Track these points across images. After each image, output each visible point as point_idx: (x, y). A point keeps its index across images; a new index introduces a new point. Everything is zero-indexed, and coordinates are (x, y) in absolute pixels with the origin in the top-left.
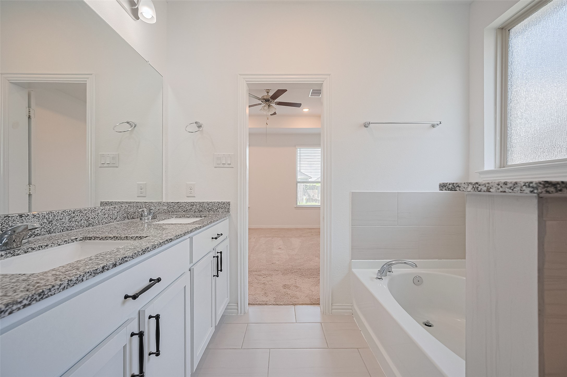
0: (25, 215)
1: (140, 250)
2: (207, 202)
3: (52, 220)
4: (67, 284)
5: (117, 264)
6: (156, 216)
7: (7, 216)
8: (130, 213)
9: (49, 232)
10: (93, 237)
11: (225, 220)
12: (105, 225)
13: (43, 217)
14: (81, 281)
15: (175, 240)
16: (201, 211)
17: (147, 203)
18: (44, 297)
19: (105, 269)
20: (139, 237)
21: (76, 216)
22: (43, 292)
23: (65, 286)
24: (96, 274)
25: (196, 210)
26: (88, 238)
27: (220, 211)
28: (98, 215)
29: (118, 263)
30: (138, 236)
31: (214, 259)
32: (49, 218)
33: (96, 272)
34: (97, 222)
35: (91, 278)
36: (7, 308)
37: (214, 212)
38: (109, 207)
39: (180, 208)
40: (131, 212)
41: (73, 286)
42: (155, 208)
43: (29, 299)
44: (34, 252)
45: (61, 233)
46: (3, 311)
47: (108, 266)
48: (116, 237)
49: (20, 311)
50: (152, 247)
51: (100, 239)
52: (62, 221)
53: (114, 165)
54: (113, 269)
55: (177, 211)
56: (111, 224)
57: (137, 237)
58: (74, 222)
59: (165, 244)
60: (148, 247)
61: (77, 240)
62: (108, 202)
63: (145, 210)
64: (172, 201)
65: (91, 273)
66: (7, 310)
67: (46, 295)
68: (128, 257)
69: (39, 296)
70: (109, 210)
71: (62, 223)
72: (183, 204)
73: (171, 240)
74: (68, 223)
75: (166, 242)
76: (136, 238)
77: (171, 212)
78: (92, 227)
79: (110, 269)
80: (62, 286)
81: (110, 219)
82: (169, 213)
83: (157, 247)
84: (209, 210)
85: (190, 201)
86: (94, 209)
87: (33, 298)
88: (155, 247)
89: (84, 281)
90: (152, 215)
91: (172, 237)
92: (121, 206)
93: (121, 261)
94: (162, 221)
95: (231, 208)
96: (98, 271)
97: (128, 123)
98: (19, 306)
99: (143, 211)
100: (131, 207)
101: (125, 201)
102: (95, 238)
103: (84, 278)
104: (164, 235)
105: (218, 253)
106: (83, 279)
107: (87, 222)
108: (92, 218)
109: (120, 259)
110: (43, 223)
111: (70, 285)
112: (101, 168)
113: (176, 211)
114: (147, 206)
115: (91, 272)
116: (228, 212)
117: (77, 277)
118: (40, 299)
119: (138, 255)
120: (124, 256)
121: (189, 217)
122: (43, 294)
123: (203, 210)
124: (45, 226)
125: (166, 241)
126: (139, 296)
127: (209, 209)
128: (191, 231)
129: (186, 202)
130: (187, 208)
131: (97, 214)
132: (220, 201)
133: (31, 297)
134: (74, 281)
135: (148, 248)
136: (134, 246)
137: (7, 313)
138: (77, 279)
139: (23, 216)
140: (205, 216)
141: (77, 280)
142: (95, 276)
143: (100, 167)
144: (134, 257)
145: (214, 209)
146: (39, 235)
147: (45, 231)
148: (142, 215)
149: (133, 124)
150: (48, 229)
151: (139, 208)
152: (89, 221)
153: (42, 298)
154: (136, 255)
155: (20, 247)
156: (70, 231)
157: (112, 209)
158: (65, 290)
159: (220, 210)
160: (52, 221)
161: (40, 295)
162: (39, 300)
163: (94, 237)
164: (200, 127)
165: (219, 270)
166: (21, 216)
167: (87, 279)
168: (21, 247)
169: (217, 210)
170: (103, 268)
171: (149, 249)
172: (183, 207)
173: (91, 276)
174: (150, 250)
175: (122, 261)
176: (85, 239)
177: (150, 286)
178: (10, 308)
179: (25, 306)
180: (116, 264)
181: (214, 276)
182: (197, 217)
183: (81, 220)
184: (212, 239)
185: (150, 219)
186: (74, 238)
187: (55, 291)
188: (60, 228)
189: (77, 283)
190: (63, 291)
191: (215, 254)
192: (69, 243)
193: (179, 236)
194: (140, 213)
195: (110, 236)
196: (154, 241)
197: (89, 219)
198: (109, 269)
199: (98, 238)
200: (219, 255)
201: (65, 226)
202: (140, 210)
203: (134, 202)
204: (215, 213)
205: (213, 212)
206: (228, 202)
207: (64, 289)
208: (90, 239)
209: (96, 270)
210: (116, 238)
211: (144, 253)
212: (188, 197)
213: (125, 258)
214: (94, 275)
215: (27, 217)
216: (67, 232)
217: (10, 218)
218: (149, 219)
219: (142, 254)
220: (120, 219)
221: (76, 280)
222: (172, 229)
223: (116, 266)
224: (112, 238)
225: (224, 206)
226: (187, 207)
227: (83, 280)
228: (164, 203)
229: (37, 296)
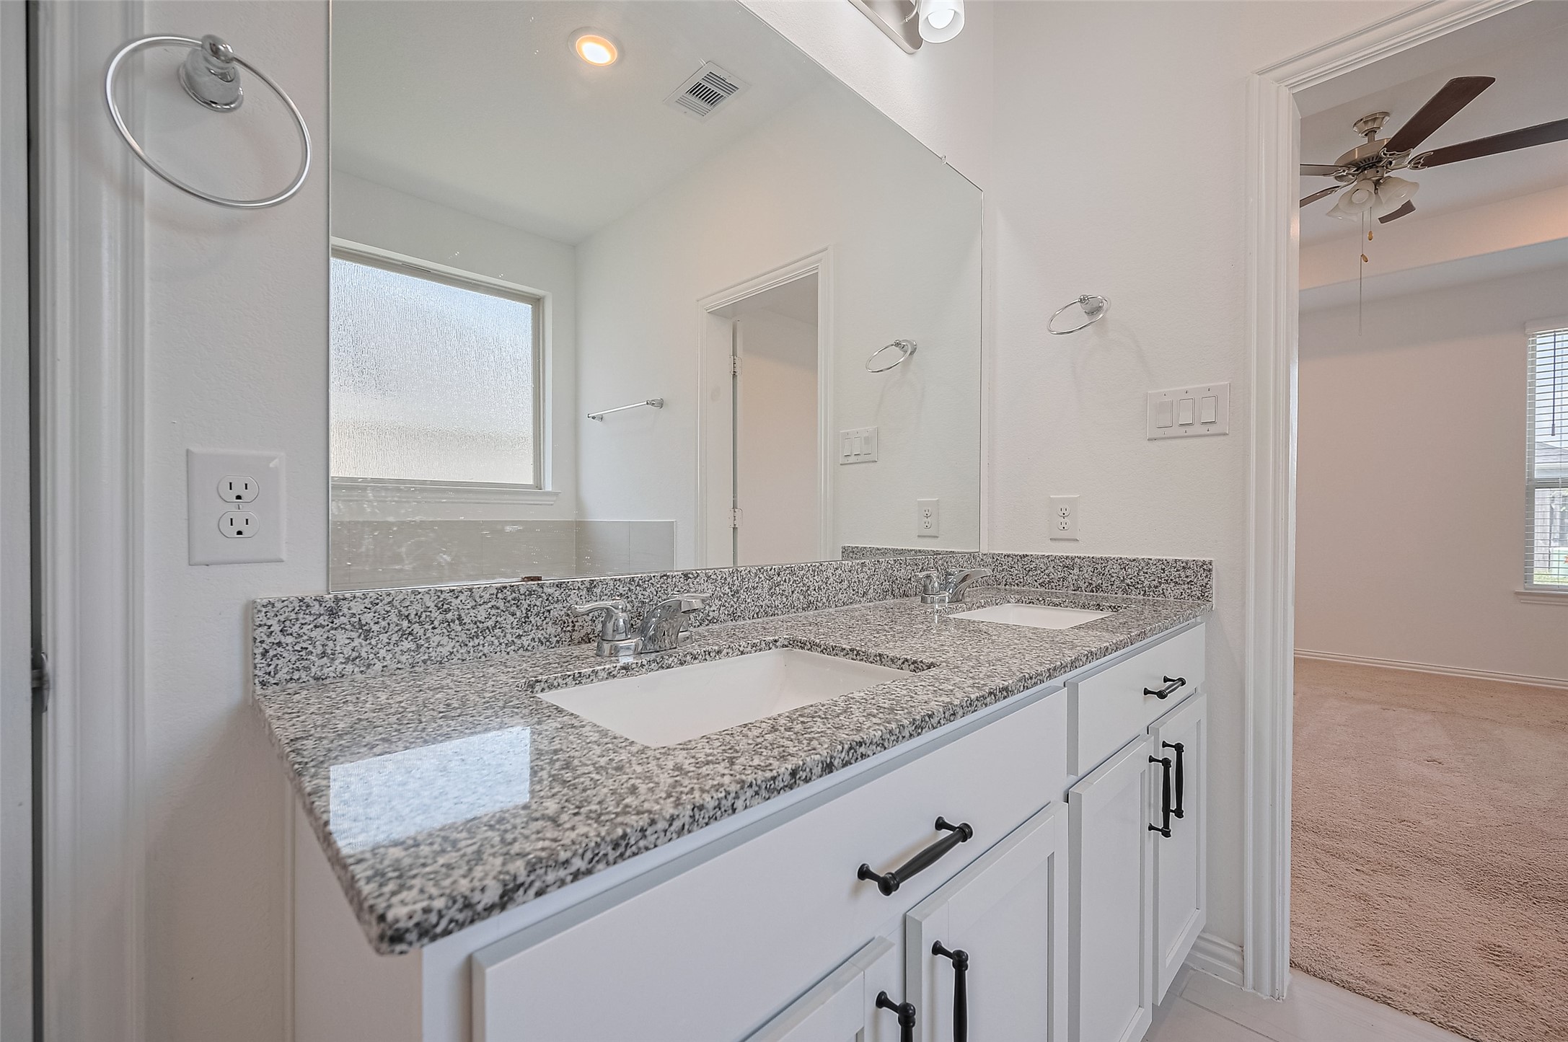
0: (692, 574)
1: (906, 722)
2: (1121, 558)
3: (739, 588)
4: (691, 817)
5: (836, 763)
6: (962, 592)
7: (664, 576)
8: (898, 582)
9: (734, 616)
10: (808, 643)
11: (1189, 627)
12: (842, 608)
13: (723, 581)
14: (730, 811)
15: (1019, 692)
16: (1098, 588)
17: (940, 554)
18: (628, 853)
19: (800, 778)
20: (913, 663)
21: (782, 582)
22: (624, 836)
23: (684, 825)
24: (773, 793)
25: (1081, 583)
26: (799, 643)
27: (1169, 591)
28: (826, 583)
29: (837, 760)
30: (909, 657)
31: (1150, 766)
32: (734, 585)
33: (772, 786)
34: (824, 600)
35: (758, 803)
36: (532, 877)
37: (1144, 595)
38: (850, 564)
39: (1031, 573)
40: (900, 577)
41: (707, 827)
42: (960, 571)
43: (589, 855)
44: (697, 665)
45: (754, 621)
46: (522, 884)
47: (808, 770)
48: (855, 652)
49: (564, 889)
50: (944, 713)
51: (822, 651)
52: (757, 591)
53: (868, 458)
54: (821, 779)
55: (1022, 580)
56: (855, 606)
57: (907, 660)
58: (779, 596)
59: (986, 705)
60: (930, 713)
61: (778, 644)
62: (857, 547)
63: (934, 574)
64: (1005, 553)
65: (757, 789)
66: (531, 883)
67: (634, 848)
68: (868, 742)
69: (614, 849)
70: (850, 571)
71: (756, 596)
72: (1037, 561)
73: (1006, 691)
74: (767, 597)
75: (988, 699)
76: (903, 663)
77: (1004, 583)
78: (816, 612)
79: (814, 777)
80: (677, 824)
81: (853, 595)
82: (998, 586)
83: (961, 713)
84: (1128, 585)
85: (1060, 554)
86: (818, 568)
87: (597, 854)
88: (954, 714)
89: (737, 811)
90: (951, 591)
91: (1011, 682)
92: (878, 561)
93: (848, 755)
94: (979, 609)
95: (1214, 583)
96: (780, 784)
97: (897, 344)
98: (562, 873)
99: (928, 577)
100: (901, 564)
101: (890, 547)
102: (813, 646)
103: (739, 804)
104: (984, 670)
105: (1165, 745)
106: (735, 806)
107: (805, 597)
108: (815, 590)
109: (843, 748)
110: (722, 595)
111: (698, 821)
112: (843, 466)
113: (1016, 582)
114: (940, 562)
115: (759, 787)
116: (1204, 595)
117: (718, 799)
118: (616, 857)
119: (901, 738)
120: (858, 738)
121: (1056, 605)
122: (624, 843)
123: (1104, 585)
124: (726, 601)
125: (990, 693)
126: (901, 885)
127: (1128, 581)
128: (1073, 664)
129: (1048, 557)
130: (1053, 576)
131: (824, 580)
132: (1170, 558)
133: (593, 852)
134: (708, 811)
135: (930, 716)
136: (893, 697)
137: (532, 892)
138: (719, 804)
139: (691, 576)
140: (1114, 607)
141: (719, 807)
142: (769, 798)
143: (841, 465)
144: (886, 744)
145: (1146, 582)
146: (715, 621)
147: (726, 613)
148: (925, 590)
149: (909, 346)
150: (732, 609)
151: (920, 567)
152: (809, 595)
153: (622, 855)
154: (892, 738)
155: (676, 648)
156: (771, 618)
157: (856, 568)
158: (683, 835)
159: (1172, 592)
160: (737, 592)
161: (616, 846)
162: (615, 863)
163: (810, 643)
164: (1093, 312)
165: (1172, 811)
166: (686, 576)
167: (746, 807)
168: (676, 650)
169: (1156, 587)
170: (794, 773)
171: (934, 721)
172: (1039, 572)
173: (757, 796)
174: (939, 722)
175: (851, 755)
176: (793, 643)
177: (938, 849)
178: (539, 877)
179: (576, 876)
180: (831, 762)
181: (1151, 828)
182: (1084, 607)
183: (793, 592)
184: (1145, 694)
185: (947, 601)
186: (772, 638)
187: (656, 836)
188: (753, 608)
189: (718, 818)
190: (679, 839)
191: (1156, 751)
192: (760, 650)
193: (1031, 678)
194: (922, 582)
195: (844, 646)
196: (952, 691)
197: (809, 592)
198: (810, 779)
199: (817, 646)
200: (1171, 754)
201: (761, 604)
202: (921, 575)
203: (911, 550)
204: (1151, 598)
205: (1142, 593)
206: (1204, 563)
207: (680, 832)
208: (802, 645)
209: (774, 778)
210: (855, 654)
211: (920, 731)
212: (1055, 540)
213: (860, 744)
214: (767, 797)
215: (696, 578)
216: (765, 619)
217: (669, 580)
218: (944, 601)
219: (911, 735)
220: (874, 594)
221: (715, 808)
222: (1008, 646)
223: (832, 772)
224: (848, 654)
225: (1187, 577)
226: (1052, 571)
227: (736, 809)
228: (985, 557)
229: (609, 848)
